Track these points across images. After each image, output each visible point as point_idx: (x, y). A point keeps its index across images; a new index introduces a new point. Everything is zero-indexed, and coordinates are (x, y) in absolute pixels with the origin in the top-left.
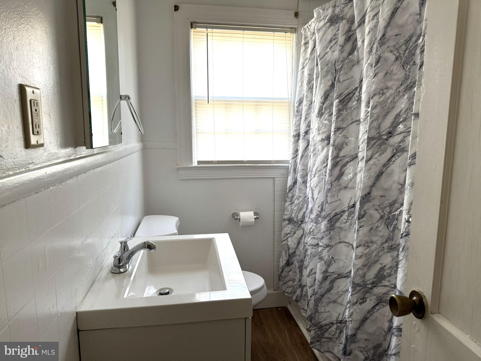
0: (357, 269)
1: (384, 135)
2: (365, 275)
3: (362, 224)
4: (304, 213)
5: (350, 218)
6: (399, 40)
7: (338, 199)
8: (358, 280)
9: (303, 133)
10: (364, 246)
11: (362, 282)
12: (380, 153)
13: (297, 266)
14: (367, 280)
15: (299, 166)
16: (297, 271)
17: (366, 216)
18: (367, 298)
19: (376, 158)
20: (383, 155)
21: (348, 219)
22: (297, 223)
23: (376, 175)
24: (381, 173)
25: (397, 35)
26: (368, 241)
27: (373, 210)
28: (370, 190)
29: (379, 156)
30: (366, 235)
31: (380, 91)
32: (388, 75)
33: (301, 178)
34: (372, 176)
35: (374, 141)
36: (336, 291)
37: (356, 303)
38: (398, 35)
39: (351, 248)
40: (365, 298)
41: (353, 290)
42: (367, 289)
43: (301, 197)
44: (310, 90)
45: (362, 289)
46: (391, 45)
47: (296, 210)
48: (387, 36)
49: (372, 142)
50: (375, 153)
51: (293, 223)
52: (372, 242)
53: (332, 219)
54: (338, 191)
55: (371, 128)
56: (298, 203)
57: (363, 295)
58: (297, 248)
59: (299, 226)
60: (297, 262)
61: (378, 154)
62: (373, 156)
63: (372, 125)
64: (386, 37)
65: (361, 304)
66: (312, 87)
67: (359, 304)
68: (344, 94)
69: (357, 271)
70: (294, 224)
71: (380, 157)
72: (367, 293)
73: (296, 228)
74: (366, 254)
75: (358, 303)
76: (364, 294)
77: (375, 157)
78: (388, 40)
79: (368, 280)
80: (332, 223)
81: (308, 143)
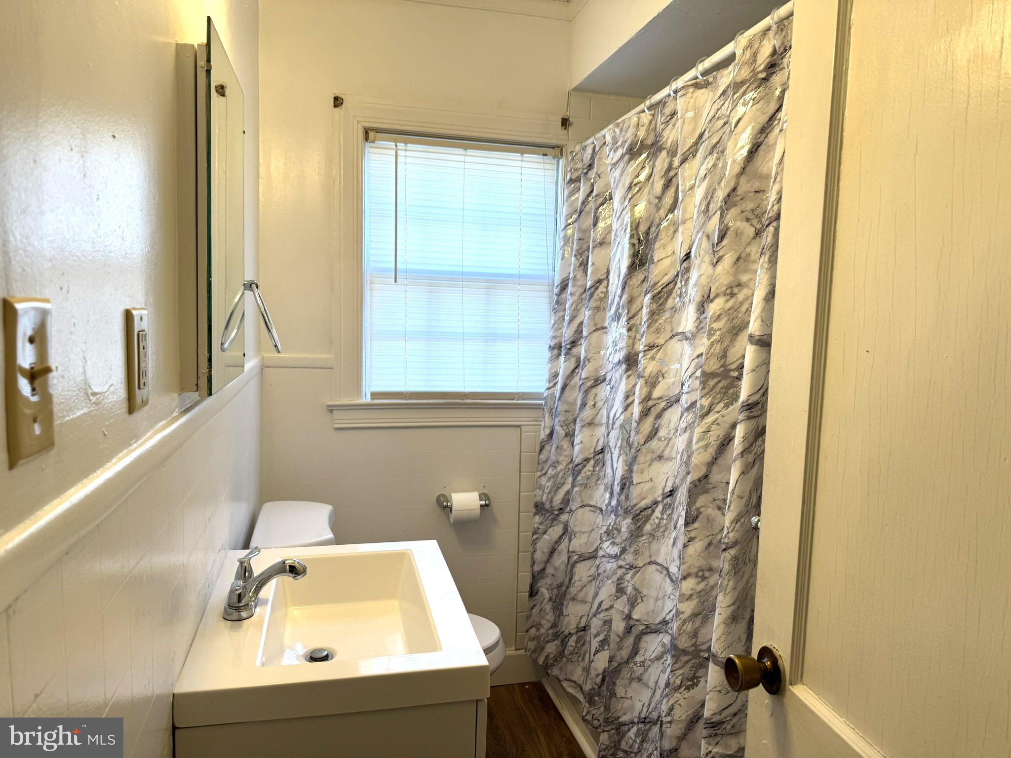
0: (682, 621)
1: (733, 370)
2: (697, 633)
3: (693, 534)
4: (568, 493)
5: (665, 517)
6: (761, 201)
7: (649, 478)
8: (684, 643)
9: (566, 344)
10: (697, 576)
11: (692, 646)
12: (725, 402)
13: (547, 596)
14: (701, 643)
15: (558, 405)
16: (546, 606)
17: (699, 519)
18: (701, 677)
19: (718, 412)
20: (731, 408)
21: (662, 519)
22: (551, 512)
23: (719, 442)
24: (728, 440)
25: (758, 192)
26: (703, 568)
27: (713, 509)
28: (707, 470)
29: (724, 407)
30: (699, 555)
31: (727, 289)
32: (741, 261)
33: (562, 426)
34: (712, 444)
35: (716, 380)
36: (642, 659)
37: (680, 687)
38: (761, 191)
39: (666, 575)
40: (697, 678)
41: (674, 661)
42: (701, 659)
43: (562, 464)
44: (583, 267)
45: (690, 660)
46: (747, 209)
47: (549, 488)
48: (740, 191)
49: (712, 383)
50: (716, 401)
51: (544, 512)
52: (710, 569)
53: (639, 515)
54: (648, 463)
55: (709, 355)
56: (555, 474)
57: (693, 672)
58: (547, 561)
59: (554, 520)
60: (548, 589)
61: (721, 405)
62: (713, 406)
63: (712, 350)
64: (738, 193)
65: (690, 690)
66: (585, 261)
67: (685, 690)
68: (660, 284)
69: (683, 625)
70: (545, 514)
71: (726, 410)
72: (701, 668)
73: (548, 522)
74: (700, 592)
75: (684, 687)
76: (695, 670)
77: (716, 410)
78: (742, 199)
79: (703, 644)
80: (639, 524)
81: (576, 362)
